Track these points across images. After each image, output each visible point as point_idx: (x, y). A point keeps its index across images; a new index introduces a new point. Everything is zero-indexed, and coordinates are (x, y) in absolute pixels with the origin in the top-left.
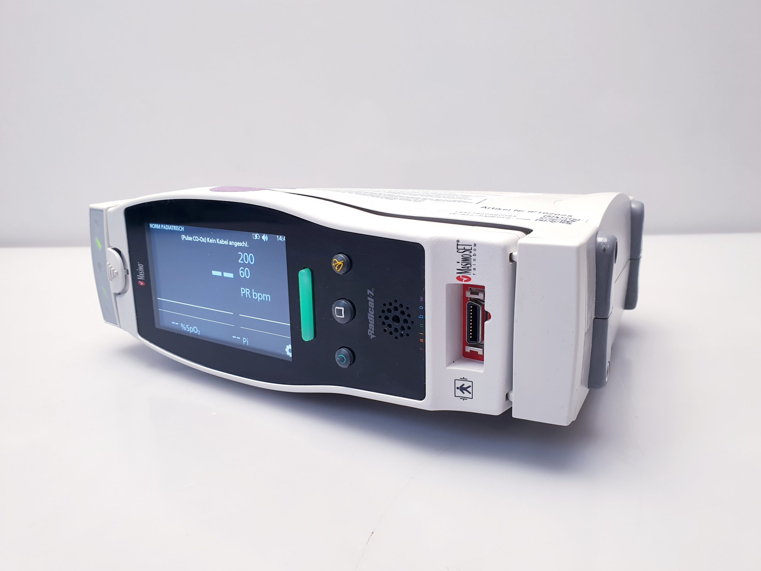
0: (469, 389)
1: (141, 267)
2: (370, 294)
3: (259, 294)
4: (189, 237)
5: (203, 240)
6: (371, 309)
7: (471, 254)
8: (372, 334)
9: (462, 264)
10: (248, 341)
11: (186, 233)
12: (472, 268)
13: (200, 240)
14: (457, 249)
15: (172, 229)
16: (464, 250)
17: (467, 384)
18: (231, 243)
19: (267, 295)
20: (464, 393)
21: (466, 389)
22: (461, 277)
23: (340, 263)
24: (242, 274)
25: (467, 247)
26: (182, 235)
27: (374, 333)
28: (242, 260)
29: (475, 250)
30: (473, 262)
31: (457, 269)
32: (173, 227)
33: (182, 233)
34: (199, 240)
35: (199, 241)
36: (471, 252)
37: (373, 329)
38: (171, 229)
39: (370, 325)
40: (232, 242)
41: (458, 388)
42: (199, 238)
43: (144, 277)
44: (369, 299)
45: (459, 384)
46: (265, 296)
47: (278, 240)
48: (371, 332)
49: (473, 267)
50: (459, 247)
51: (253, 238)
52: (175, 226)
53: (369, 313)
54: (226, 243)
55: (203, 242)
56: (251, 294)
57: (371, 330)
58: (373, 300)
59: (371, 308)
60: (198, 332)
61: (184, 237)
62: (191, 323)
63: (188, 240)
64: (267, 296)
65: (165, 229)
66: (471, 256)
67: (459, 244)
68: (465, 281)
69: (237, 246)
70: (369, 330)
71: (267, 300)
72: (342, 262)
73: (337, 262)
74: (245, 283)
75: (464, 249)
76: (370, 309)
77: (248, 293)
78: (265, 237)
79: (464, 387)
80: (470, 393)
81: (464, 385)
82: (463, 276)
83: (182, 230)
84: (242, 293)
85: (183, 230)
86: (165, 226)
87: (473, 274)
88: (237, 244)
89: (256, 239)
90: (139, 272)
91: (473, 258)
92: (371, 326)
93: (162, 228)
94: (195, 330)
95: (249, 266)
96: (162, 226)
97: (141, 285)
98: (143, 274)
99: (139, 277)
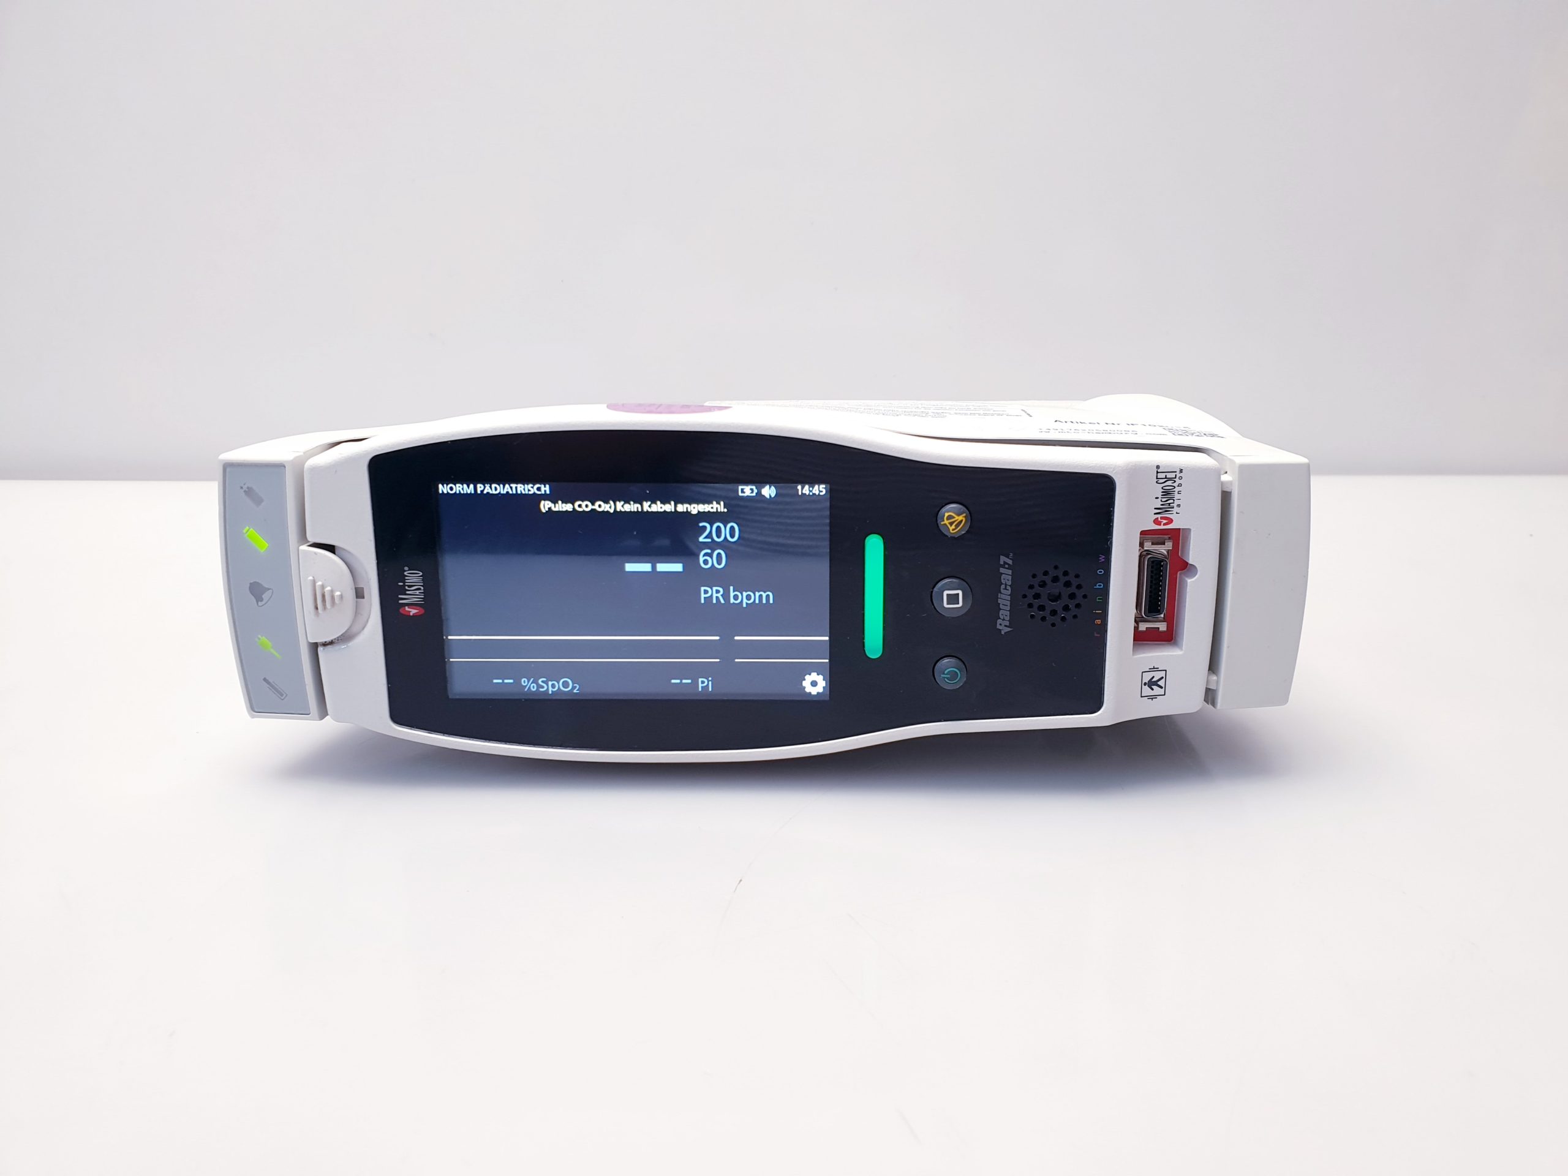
0: (1161, 683)
1: (413, 578)
2: (1004, 562)
3: (745, 594)
4: (562, 503)
5: (605, 507)
6: (1006, 587)
7: (1175, 485)
8: (1006, 626)
9: (1161, 501)
10: (710, 683)
11: (552, 498)
12: (1175, 505)
13: (596, 507)
14: (1157, 478)
15: (511, 492)
16: (1166, 480)
17: (1157, 676)
18: (681, 508)
19: (765, 592)
20: (1152, 689)
21: (1156, 683)
22: (1159, 520)
23: (960, 518)
24: (706, 562)
25: (1169, 475)
26: (543, 502)
27: (1008, 624)
28: (710, 536)
29: (1181, 478)
30: (1177, 496)
31: (1155, 509)
32: (516, 488)
33: (545, 497)
34: (593, 507)
35: (593, 510)
36: (1175, 481)
37: (1008, 618)
38: (508, 492)
39: (1001, 612)
40: (686, 506)
41: (1145, 684)
42: (593, 504)
43: (423, 597)
44: (1002, 570)
45: (1147, 678)
46: (761, 596)
47: (800, 493)
48: (1003, 625)
49: (1177, 502)
50: (1160, 475)
51: (740, 494)
52: (522, 486)
53: (1001, 593)
54: (669, 508)
55: (603, 511)
56: (726, 596)
57: (1004, 620)
58: (1010, 572)
59: (1006, 585)
60: (574, 688)
61: (549, 506)
62: (554, 672)
63: (561, 510)
64: (764, 595)
65: (488, 493)
66: (1175, 487)
67: (1159, 471)
68: (1165, 524)
69: (699, 511)
70: (999, 621)
71: (764, 601)
72: (965, 517)
73: (954, 517)
74: (712, 577)
75: (1166, 478)
76: (1003, 586)
77: (719, 595)
78: (768, 491)
79: (1154, 680)
80: (1161, 687)
81: (1153, 677)
82: (1162, 518)
83: (543, 492)
84: (703, 596)
85: (545, 491)
86: (491, 487)
87: (1177, 513)
88: (695, 509)
89: (748, 496)
90: (407, 588)
91: (1177, 489)
92: (1005, 614)
93: (479, 492)
94: (566, 684)
95: (725, 545)
96: (480, 487)
97: (411, 614)
98: (417, 592)
99: (405, 599)
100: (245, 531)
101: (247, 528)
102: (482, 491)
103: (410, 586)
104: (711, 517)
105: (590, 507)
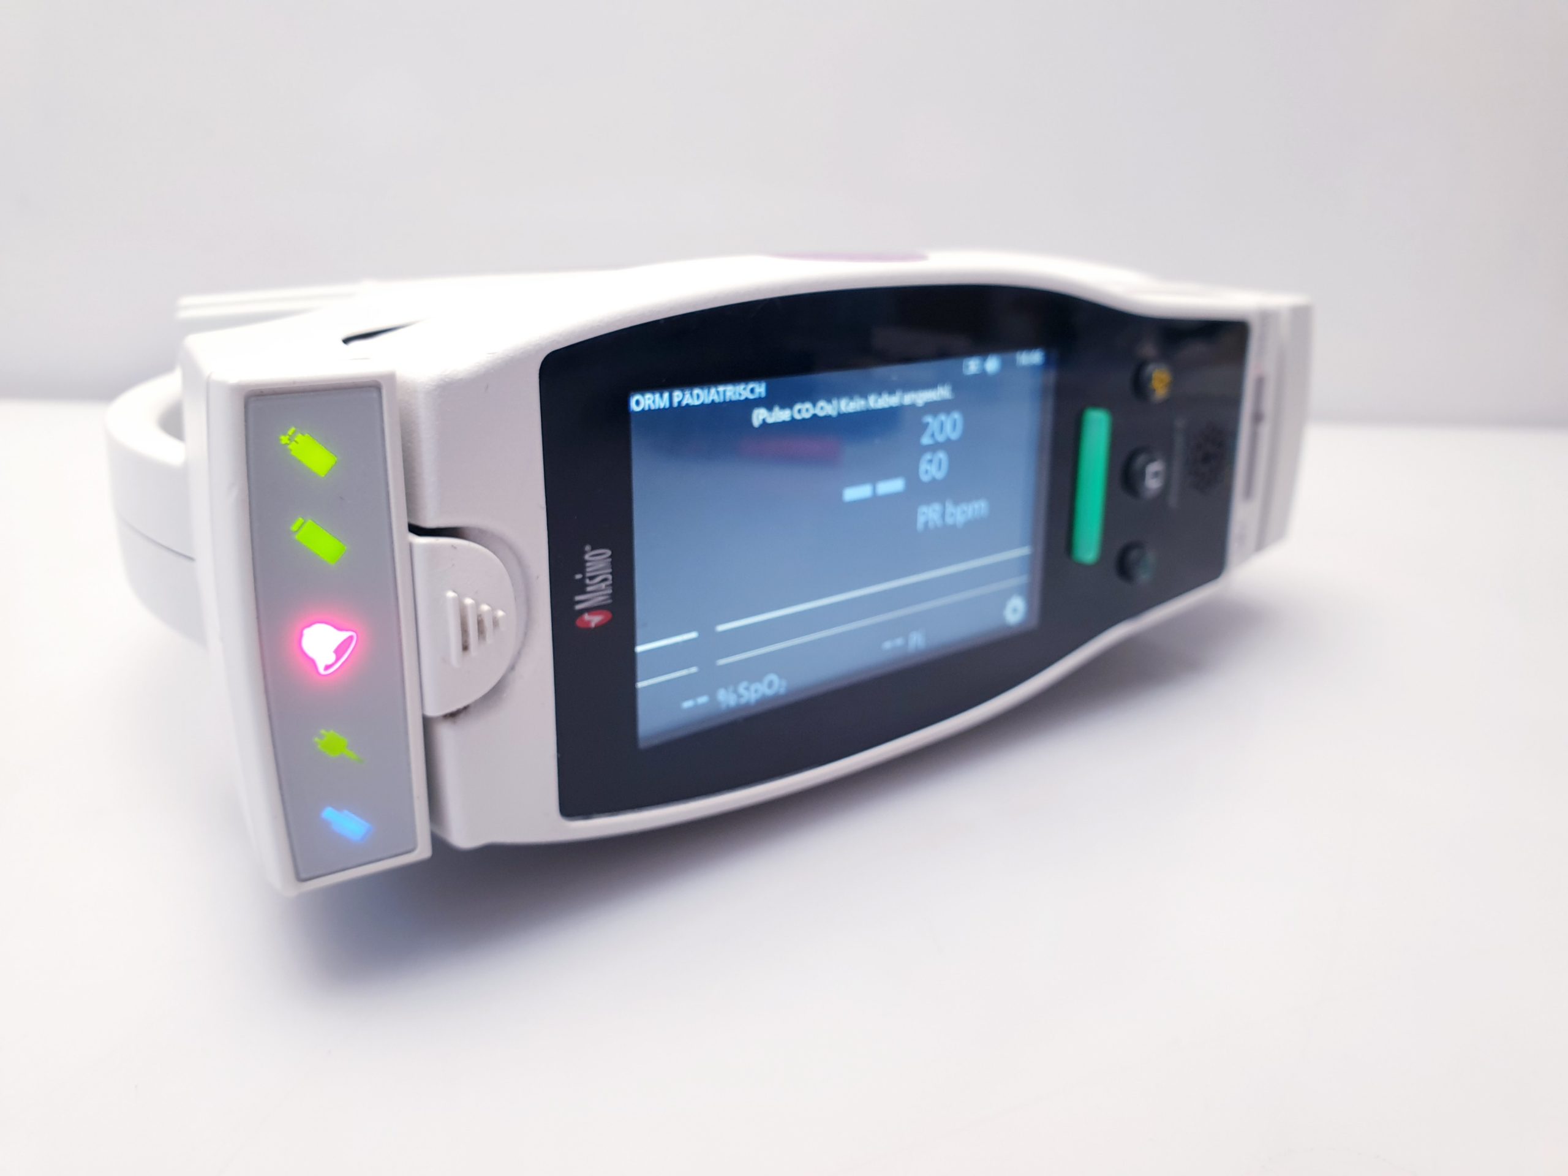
1: (597, 561)
2: (1177, 427)
3: (961, 508)
4: (779, 409)
5: (826, 408)
6: (1177, 455)
8: (1175, 499)
10: (922, 635)
11: (767, 403)
13: (818, 410)
15: (718, 401)
18: (907, 399)
19: (979, 502)
24: (929, 472)
26: (756, 411)
27: (1177, 497)
28: (932, 434)
32: (722, 391)
33: (758, 403)
34: (815, 411)
35: (815, 416)
37: (1177, 490)
38: (713, 401)
40: (912, 395)
42: (815, 406)
43: (608, 592)
44: (1175, 437)
46: (976, 508)
48: (1173, 498)
51: (965, 372)
52: (731, 387)
53: (1174, 463)
54: (894, 401)
55: (823, 416)
56: (944, 514)
57: (1174, 492)
58: (1182, 438)
59: (1177, 453)
61: (764, 417)
62: (752, 671)
63: (776, 420)
64: (978, 506)
69: (924, 402)
70: (1170, 495)
71: (978, 515)
72: (1169, 379)
74: (935, 492)
76: (1175, 455)
77: (938, 515)
78: (992, 364)
83: (757, 395)
84: (922, 519)
85: (760, 393)
88: (921, 397)
89: (972, 373)
90: (587, 581)
92: (1175, 486)
93: (676, 404)
94: (770, 685)
95: (947, 446)
96: (677, 395)
97: (593, 625)
98: (603, 585)
99: (584, 601)
100: (294, 528)
101: (300, 521)
102: (680, 403)
103: (591, 578)
104: (933, 408)
105: (812, 412)
